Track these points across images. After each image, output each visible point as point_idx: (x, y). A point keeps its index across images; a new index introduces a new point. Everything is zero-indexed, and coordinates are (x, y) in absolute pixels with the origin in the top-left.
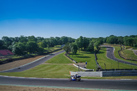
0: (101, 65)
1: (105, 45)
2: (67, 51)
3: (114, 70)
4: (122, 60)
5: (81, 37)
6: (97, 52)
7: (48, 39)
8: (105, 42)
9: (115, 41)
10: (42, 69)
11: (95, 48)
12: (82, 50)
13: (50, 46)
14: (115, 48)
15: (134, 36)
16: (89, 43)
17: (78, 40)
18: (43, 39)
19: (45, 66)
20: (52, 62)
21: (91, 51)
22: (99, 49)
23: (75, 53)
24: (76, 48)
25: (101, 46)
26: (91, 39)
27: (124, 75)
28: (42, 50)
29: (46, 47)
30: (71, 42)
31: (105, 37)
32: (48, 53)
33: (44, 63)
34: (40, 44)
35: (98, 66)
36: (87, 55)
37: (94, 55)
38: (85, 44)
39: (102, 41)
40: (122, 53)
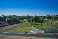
0: (44, 28)
1: (45, 19)
2: (29, 22)
3: (49, 30)
4: (53, 26)
5: (35, 16)
7: (21, 16)
8: (46, 18)
9: (50, 17)
10: (18, 29)
11: (41, 21)
12: (35, 21)
13: (22, 20)
14: (50, 20)
16: (38, 18)
18: (19, 16)
19: (20, 28)
20: (23, 26)
21: (39, 22)
24: (33, 20)
25: (44, 20)
26: (40, 17)
27: (54, 32)
28: (19, 21)
29: (20, 20)
32: (21, 23)
33: (19, 27)
34: (18, 18)
35: (42, 28)
36: (38, 23)
37: (41, 23)
38: (37, 19)
39: (44, 17)
40: (52, 23)
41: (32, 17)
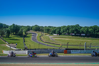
0: (27, 46)
1: (31, 31)
2: (2, 35)
3: (36, 49)
5: (14, 25)
6: (25, 36)
8: (31, 29)
9: (38, 29)
11: (24, 33)
12: (14, 34)
14: (38, 34)
15: (50, 27)
16: (19, 30)
17: (11, 26)
21: (21, 35)
22: (26, 34)
23: (8, 36)
24: (9, 33)
25: (28, 32)
26: (21, 27)
27: (43, 53)
30: (5, 28)
31: (31, 26)
35: (25, 47)
36: (17, 38)
37: (23, 38)
38: (16, 30)
39: (29, 28)
41: (7, 27)
